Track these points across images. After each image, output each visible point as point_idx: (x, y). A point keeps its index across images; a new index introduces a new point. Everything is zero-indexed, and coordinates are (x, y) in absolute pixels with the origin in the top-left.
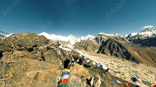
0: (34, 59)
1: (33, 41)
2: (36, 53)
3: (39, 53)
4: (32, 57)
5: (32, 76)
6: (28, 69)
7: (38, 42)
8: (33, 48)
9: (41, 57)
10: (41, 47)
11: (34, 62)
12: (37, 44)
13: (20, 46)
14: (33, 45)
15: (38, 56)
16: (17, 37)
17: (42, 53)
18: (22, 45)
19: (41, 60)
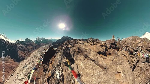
0: (129, 62)
1: (135, 45)
2: (133, 58)
3: (135, 59)
4: (129, 59)
5: (117, 70)
6: (121, 65)
7: (139, 47)
8: (133, 52)
9: (134, 65)
10: (140, 54)
11: (127, 64)
12: (138, 49)
13: (126, 47)
14: (134, 49)
15: (132, 62)
16: (126, 40)
17: (137, 62)
18: (128, 47)
19: (131, 67)
